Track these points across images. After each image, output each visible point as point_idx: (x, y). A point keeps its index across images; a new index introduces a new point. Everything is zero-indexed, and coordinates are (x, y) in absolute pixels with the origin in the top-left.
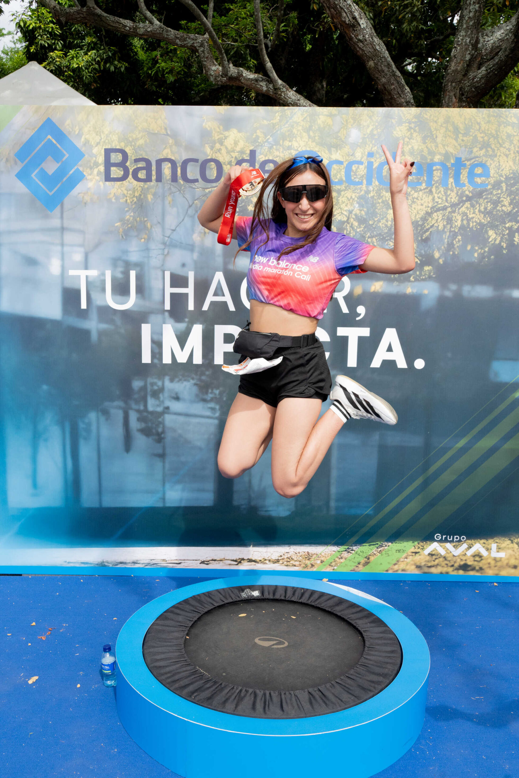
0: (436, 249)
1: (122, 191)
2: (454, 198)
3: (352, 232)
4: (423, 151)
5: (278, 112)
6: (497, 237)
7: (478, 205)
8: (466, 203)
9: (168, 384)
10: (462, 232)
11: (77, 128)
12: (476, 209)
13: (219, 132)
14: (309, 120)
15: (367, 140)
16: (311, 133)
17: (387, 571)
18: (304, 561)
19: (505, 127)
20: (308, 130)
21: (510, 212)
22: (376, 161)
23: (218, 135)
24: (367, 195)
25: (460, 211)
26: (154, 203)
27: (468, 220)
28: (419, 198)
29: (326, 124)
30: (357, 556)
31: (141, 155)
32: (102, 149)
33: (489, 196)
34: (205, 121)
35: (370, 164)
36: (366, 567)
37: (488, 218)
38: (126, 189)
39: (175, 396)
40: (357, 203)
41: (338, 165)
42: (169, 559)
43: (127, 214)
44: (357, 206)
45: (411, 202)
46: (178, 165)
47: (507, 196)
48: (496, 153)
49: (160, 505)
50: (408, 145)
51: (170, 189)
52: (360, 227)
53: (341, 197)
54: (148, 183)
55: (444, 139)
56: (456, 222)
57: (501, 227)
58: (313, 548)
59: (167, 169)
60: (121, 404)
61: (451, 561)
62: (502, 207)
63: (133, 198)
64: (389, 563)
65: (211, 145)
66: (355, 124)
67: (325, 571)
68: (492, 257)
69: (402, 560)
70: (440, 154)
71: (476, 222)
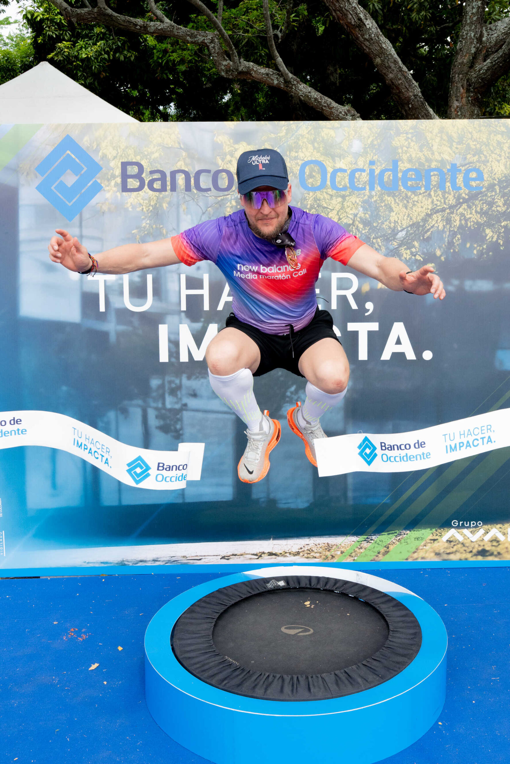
0: (438, 248)
1: (138, 200)
2: (451, 200)
3: (357, 233)
4: (420, 159)
5: (284, 126)
6: (494, 235)
7: (474, 206)
8: (463, 205)
9: (185, 382)
10: (461, 231)
11: (95, 143)
12: (473, 210)
13: (229, 145)
14: (313, 133)
15: (368, 149)
16: (316, 145)
17: (407, 559)
18: (324, 553)
19: (495, 135)
20: (313, 142)
21: (505, 212)
22: (377, 168)
23: (228, 148)
24: (370, 199)
25: (458, 212)
26: (168, 212)
27: (466, 220)
28: (419, 201)
29: (329, 135)
30: (376, 545)
31: (156, 167)
32: (119, 162)
33: (484, 198)
34: (216, 135)
35: (372, 172)
36: (385, 556)
37: (485, 218)
38: (142, 199)
39: (192, 393)
40: (361, 207)
41: (342, 173)
42: (189, 555)
43: (144, 221)
44: (361, 209)
45: (412, 205)
46: (191, 176)
47: (501, 197)
48: (488, 159)
49: (180, 501)
50: (406, 154)
51: (184, 197)
52: (365, 229)
53: (346, 201)
54: (163, 193)
55: (439, 147)
56: (455, 222)
57: (497, 226)
58: (333, 538)
59: (181, 180)
60: (140, 402)
61: (470, 547)
62: (497, 207)
63: (149, 206)
64: (408, 551)
65: (222, 157)
66: (357, 135)
67: (345, 561)
68: (491, 253)
69: (421, 548)
70: (437, 161)
71: (473, 221)
